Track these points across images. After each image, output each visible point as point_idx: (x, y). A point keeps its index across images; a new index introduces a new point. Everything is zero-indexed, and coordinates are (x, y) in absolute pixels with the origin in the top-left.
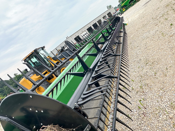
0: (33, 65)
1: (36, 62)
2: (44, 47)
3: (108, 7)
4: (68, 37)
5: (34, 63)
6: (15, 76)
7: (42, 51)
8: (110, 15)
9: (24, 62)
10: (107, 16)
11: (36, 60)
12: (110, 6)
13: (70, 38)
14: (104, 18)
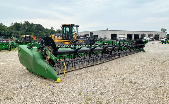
0: (64, 32)
1: (68, 31)
2: (79, 26)
3: (162, 29)
4: (108, 30)
5: (66, 31)
6: (51, 29)
7: (76, 27)
8: (157, 37)
9: (62, 26)
10: (154, 36)
11: (69, 31)
12: (165, 30)
13: (109, 31)
14: (150, 35)
